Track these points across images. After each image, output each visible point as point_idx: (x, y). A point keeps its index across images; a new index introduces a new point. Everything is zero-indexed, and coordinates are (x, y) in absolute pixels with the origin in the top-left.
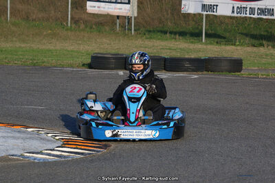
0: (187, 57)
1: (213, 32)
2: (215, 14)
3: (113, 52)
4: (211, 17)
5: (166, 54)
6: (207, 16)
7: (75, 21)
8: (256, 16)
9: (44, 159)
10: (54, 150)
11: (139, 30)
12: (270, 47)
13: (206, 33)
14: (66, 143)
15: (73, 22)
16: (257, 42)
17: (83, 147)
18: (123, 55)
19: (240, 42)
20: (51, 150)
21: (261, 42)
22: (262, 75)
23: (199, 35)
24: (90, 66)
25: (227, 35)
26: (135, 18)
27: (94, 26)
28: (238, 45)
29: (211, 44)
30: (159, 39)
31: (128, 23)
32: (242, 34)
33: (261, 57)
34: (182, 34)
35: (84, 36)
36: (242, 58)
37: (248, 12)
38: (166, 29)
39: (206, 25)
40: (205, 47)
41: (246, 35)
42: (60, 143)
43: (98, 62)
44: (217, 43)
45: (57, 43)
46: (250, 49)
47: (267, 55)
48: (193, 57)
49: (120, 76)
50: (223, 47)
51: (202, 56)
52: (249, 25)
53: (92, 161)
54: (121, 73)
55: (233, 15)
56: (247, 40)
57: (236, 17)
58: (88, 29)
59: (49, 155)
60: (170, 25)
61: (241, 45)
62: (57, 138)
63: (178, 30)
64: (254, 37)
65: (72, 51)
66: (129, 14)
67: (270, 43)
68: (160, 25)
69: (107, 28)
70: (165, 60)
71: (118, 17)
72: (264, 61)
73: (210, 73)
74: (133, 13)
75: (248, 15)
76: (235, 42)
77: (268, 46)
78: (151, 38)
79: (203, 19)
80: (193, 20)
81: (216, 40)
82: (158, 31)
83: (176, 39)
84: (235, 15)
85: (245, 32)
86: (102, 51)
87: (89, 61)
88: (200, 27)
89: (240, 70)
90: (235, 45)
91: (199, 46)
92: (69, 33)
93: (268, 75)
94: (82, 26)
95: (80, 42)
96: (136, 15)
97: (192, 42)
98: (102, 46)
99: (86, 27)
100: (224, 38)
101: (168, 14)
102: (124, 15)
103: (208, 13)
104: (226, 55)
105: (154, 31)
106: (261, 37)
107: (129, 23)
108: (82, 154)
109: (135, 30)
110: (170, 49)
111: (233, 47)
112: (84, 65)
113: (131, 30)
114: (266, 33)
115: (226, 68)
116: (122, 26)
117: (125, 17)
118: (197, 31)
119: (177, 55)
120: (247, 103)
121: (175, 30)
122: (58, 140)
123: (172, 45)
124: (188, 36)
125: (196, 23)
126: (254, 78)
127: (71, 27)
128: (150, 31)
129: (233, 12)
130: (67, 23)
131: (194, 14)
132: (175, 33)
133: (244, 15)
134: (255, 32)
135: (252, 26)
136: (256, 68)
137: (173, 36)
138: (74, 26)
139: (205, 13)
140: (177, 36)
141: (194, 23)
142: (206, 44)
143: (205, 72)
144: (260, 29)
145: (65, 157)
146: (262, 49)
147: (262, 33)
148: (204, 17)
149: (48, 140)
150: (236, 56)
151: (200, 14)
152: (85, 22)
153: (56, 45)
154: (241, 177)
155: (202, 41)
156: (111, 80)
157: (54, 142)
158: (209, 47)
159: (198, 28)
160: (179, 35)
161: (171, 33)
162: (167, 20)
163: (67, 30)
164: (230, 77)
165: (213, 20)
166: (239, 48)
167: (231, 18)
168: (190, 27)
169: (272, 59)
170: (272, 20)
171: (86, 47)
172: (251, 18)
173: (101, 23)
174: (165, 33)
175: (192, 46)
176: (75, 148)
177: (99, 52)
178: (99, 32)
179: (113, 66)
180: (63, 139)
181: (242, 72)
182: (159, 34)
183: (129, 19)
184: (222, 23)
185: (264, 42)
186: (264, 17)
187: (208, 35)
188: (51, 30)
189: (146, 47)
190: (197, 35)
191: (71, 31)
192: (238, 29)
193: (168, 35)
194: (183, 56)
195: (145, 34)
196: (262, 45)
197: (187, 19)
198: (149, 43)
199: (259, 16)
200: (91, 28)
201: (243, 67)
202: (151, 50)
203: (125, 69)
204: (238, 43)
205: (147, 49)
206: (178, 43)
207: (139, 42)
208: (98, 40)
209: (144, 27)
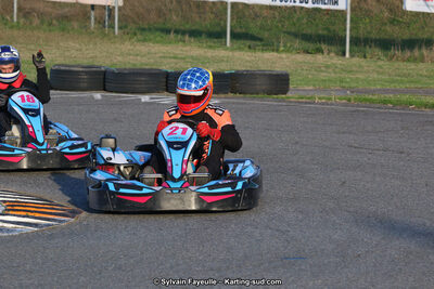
1: (243, 30)
2: (245, 1)
3: (85, 62)
4: (241, 7)
5: (169, 66)
6: (233, 4)
7: (25, 14)
8: (310, 5)
11: (126, 27)
12: (332, 55)
13: (232, 32)
14: (11, 208)
15: (21, 14)
16: (311, 46)
17: (37, 215)
18: (100, 67)
19: (285, 46)
21: (319, 45)
22: (320, 98)
23: (220, 35)
25: (265, 35)
26: (120, 9)
27: (54, 22)
28: (283, 51)
29: (240, 49)
30: (157, 42)
31: (109, 16)
32: (289, 33)
33: (318, 69)
34: (195, 34)
35: (39, 38)
36: (289, 71)
38: (168, 26)
39: (232, 19)
40: (231, 54)
41: (296, 35)
42: (1, 209)
43: (61, 79)
44: (250, 47)
46: (301, 57)
47: (328, 67)
49: (97, 101)
50: (259, 54)
51: (226, 68)
52: (298, 19)
53: (51, 237)
54: (98, 96)
55: (274, 3)
56: (297, 43)
57: (280, 7)
58: (45, 26)
60: (175, 20)
61: (287, 51)
63: (187, 27)
64: (306, 38)
66: (111, 3)
67: (333, 48)
68: (161, 20)
69: (76, 25)
70: (168, 75)
71: (93, 7)
72: (323, 76)
73: (238, 95)
74: (117, 2)
75: (298, 4)
76: (278, 46)
77: (329, 51)
78: (145, 40)
79: (226, 9)
80: (212, 12)
81: (248, 43)
82: (157, 30)
83: (184, 41)
84: (278, 3)
85: (293, 30)
86: (67, 62)
88: (222, 22)
89: (285, 91)
90: (277, 50)
91: (221, 53)
92: (16, 32)
93: (330, 99)
94: (36, 21)
95: (33, 47)
96: (121, 4)
97: (210, 47)
98: (67, 54)
99: (42, 23)
100: (261, 40)
101: (171, 2)
102: (104, 4)
104: (263, 67)
105: (150, 29)
106: (319, 39)
107: (111, 16)
108: (36, 225)
109: (120, 28)
110: (175, 58)
111: (275, 54)
113: (114, 28)
114: (325, 33)
115: (264, 87)
116: (100, 21)
117: (104, 7)
118: (218, 29)
119: (187, 67)
120: (297, 143)
121: (182, 28)
123: (178, 52)
124: (203, 36)
125: (217, 16)
126: (307, 103)
127: (18, 22)
128: (144, 29)
130: (12, 17)
131: (214, 3)
132: (184, 33)
133: (292, 4)
134: (309, 31)
135: (305, 21)
136: (311, 88)
137: (179, 36)
138: (22, 20)
140: (187, 37)
141: (212, 16)
142: (232, 49)
143: (230, 95)
144: (317, 25)
145: (8, 230)
146: (319, 57)
147: (320, 32)
148: (229, 7)
150: (279, 68)
151: (222, 2)
152: (41, 15)
155: (226, 44)
156: (81, 107)
158: (237, 54)
159: (219, 24)
160: (190, 36)
161: (176, 32)
162: (170, 11)
163: (12, 27)
164: (271, 101)
165: (242, 11)
166: (284, 55)
167: (271, 8)
168: (207, 22)
169: (335, 73)
170: (336, 11)
172: (302, 8)
173: (67, 17)
174: (168, 31)
175: (210, 53)
176: (24, 217)
177: (63, 62)
178: (63, 30)
179: (85, 85)
180: (4, 202)
181: (289, 94)
182: (158, 33)
183: (111, 10)
184: (256, 16)
185: (323, 46)
186: (324, 7)
187: (235, 36)
189: (137, 55)
190: (217, 35)
191: (19, 29)
192: (283, 26)
193: (172, 35)
195: (135, 34)
196: (319, 51)
197: (202, 10)
198: (142, 48)
199: (316, 6)
200: (50, 24)
201: (291, 87)
202: (145, 60)
203: (105, 90)
204: (282, 48)
205: (139, 58)
206: (188, 48)
207: (127, 46)
208: (61, 44)
209: (134, 22)
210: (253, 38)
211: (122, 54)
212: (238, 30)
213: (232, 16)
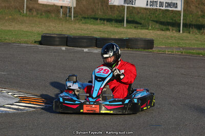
0: (112, 37)
1: (132, 19)
2: (134, 6)
3: (58, 33)
4: (131, 8)
5: (97, 35)
6: (128, 7)
7: (30, 10)
8: (164, 8)
9: (6, 111)
10: (13, 105)
11: (77, 16)
12: (174, 31)
13: (127, 20)
14: (22, 99)
15: (28, 10)
16: (164, 27)
17: (35, 103)
18: (65, 35)
19: (152, 27)
20: (11, 105)
21: (167, 27)
22: (168, 52)
23: (121, 21)
24: (41, 43)
25: (142, 21)
26: (74, 8)
27: (43, 14)
28: (151, 29)
29: (130, 28)
30: (92, 24)
33: (167, 38)
34: (109, 20)
35: (36, 21)
36: (154, 39)
37: (158, 5)
38: (97, 16)
39: (127, 14)
40: (126, 30)
41: (157, 22)
42: (18, 100)
43: (46, 40)
44: (135, 27)
45: (16, 25)
46: (159, 32)
47: (172, 37)
48: (117, 37)
49: (63, 50)
50: (139, 30)
51: (124, 37)
52: (158, 15)
54: (64, 48)
55: (147, 7)
56: (158, 26)
57: (150, 9)
58: (39, 15)
59: (9, 108)
60: (100, 14)
61: (153, 29)
62: (16, 96)
63: (106, 17)
64: (162, 23)
65: (27, 32)
66: (70, 5)
67: (174, 28)
68: (93, 14)
69: (53, 15)
70: (97, 39)
71: (62, 7)
72: (169, 41)
73: (129, 49)
74: (73, 5)
75: (158, 7)
76: (148, 27)
77: (173, 30)
78: (86, 23)
79: (124, 9)
80: (118, 11)
81: (134, 25)
82: (91, 18)
83: (104, 24)
84: (149, 7)
85: (155, 19)
86: (49, 32)
87: (40, 39)
88: (122, 15)
89: (152, 48)
90: (148, 29)
91: (121, 30)
92: (25, 18)
93: (173, 52)
94: (35, 13)
95: (33, 25)
96: (75, 6)
97: (116, 27)
98: (49, 28)
100: (140, 24)
101: (99, 5)
102: (67, 5)
103: (129, 5)
104: (141, 36)
105: (88, 18)
106: (168, 24)
107: (70, 11)
108: (34, 108)
109: (74, 17)
110: (100, 31)
111: (147, 31)
112: (35, 42)
113: (71, 17)
114: (171, 21)
115: (142, 46)
116: (65, 14)
117: (67, 7)
118: (121, 18)
119: (106, 36)
120: (157, 72)
121: (103, 17)
122: (16, 97)
123: (101, 29)
124: (113, 22)
125: (120, 12)
126: (161, 54)
127: (26, 13)
128: (85, 18)
129: (147, 5)
130: (23, 11)
131: (118, 6)
132: (104, 20)
133: (156, 7)
134: (162, 20)
135: (161, 15)
136: (164, 47)
137: (102, 21)
138: (28, 13)
139: (126, 5)
140: (105, 22)
141: (117, 12)
142: (127, 28)
143: (126, 49)
144: (167, 18)
145: (21, 110)
146: (168, 32)
147: (169, 21)
148: (126, 8)
149: (9, 97)
150: (149, 37)
151: (122, 6)
152: (37, 10)
153: (15, 27)
154: (152, 127)
155: (124, 25)
156: (56, 54)
157: (14, 99)
158: (129, 30)
159: (121, 16)
160: (107, 21)
161: (101, 19)
162: (98, 9)
163: (23, 16)
164: (145, 53)
165: (132, 10)
166: (151, 31)
167: (145, 9)
168: (115, 15)
169: (175, 40)
170: (176, 11)
171: (38, 29)
172: (160, 9)
173: (49, 12)
174: (96, 19)
175: (116, 30)
176: (28, 104)
177: (47, 32)
178: (47, 18)
179: (58, 43)
180: (20, 97)
181: (154, 49)
182: (92, 20)
183: (70, 8)
184: (138, 13)
185: (170, 27)
186: (170, 9)
187: (128, 22)
188: (11, 15)
189: (82, 30)
190: (120, 21)
191: (26, 16)
192: (151, 18)
193: (99, 21)
194: (109, 37)
195: (81, 20)
196: (168, 30)
197: (112, 10)
198: (84, 27)
199: (167, 8)
200: (41, 15)
201: (154, 46)
202: (85, 32)
203: (67, 46)
204: (150, 28)
205: (83, 31)
206: (106, 27)
207: (77, 26)
208: (46, 24)
209: (81, 14)
210: (137, 23)
211: (75, 29)
212: (130, 19)
213: (127, 12)
